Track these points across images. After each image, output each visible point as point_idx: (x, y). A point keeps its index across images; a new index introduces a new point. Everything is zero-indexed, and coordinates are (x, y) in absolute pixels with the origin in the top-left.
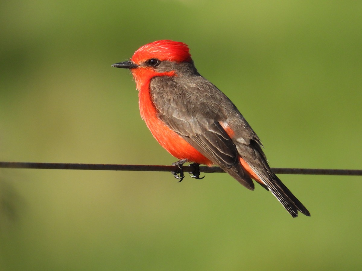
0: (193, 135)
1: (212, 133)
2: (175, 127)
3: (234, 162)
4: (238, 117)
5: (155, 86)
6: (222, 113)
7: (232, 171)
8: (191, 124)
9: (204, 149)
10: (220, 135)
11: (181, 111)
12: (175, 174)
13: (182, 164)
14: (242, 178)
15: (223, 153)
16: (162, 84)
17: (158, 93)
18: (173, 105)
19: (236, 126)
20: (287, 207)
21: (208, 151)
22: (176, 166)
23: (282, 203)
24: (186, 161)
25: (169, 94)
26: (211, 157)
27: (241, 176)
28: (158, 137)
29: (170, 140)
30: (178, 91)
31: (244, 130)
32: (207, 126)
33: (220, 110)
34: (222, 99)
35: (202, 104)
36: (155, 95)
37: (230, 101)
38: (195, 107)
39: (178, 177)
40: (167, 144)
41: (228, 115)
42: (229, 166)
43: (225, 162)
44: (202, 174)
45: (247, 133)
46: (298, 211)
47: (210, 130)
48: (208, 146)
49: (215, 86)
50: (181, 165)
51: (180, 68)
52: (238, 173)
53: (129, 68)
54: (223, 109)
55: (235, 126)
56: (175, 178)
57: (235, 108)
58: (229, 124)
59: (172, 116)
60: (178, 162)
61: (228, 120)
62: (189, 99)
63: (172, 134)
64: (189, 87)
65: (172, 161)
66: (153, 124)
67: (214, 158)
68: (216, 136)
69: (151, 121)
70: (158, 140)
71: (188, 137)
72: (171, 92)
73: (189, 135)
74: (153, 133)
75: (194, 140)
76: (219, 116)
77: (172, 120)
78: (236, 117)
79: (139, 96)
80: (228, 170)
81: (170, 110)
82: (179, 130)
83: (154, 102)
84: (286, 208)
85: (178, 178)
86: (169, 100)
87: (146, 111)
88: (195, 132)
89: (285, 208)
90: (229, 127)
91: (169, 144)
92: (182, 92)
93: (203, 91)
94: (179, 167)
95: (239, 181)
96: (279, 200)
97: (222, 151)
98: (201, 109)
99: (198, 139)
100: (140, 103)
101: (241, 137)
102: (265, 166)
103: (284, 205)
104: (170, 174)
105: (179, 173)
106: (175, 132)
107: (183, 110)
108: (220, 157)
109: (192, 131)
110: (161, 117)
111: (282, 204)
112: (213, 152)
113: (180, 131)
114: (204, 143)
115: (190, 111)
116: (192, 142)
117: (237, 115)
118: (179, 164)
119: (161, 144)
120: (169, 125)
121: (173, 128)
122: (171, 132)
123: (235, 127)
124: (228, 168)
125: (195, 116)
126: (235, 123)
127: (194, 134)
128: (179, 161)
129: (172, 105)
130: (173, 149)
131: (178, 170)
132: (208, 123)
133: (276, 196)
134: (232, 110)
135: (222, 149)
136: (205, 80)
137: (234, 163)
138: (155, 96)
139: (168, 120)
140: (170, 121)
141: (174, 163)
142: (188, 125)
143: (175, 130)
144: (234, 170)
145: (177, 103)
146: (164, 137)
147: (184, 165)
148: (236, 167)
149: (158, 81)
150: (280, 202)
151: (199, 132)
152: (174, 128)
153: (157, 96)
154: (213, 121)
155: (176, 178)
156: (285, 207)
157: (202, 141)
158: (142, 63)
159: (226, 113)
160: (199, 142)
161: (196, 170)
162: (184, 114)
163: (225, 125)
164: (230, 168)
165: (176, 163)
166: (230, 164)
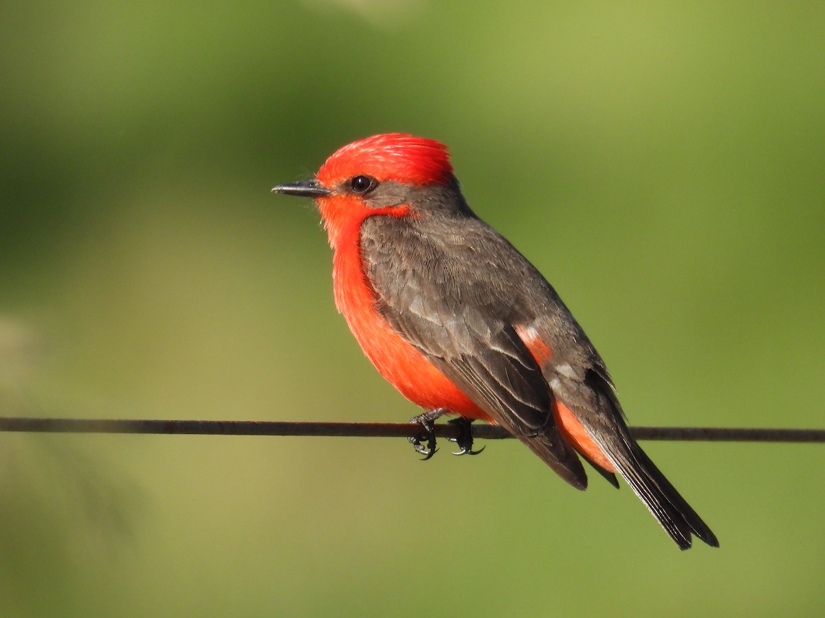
0: (455, 357)
1: (498, 353)
2: (414, 336)
3: (544, 422)
4: (559, 316)
5: (372, 237)
6: (523, 306)
7: (537, 444)
8: (452, 331)
9: (478, 390)
10: (516, 358)
11: (430, 299)
12: (417, 443)
13: (433, 421)
14: (560, 461)
15: (520, 400)
16: (389, 233)
17: (380, 254)
18: (413, 285)
19: (556, 336)
20: (668, 525)
21: (486, 394)
22: (420, 425)
23: (658, 516)
24: (440, 414)
25: (403, 259)
26: (492, 408)
27: (558, 456)
28: (376, 356)
29: (402, 364)
30: (426, 254)
31: (574, 347)
32: (487, 336)
33: (519, 300)
34: (523, 273)
35: (478, 285)
36: (373, 257)
37: (543, 278)
38: (461, 292)
39: (423, 449)
40: (395, 372)
41: (536, 310)
42: (531, 431)
43: (524, 422)
44: (478, 443)
45: (580, 353)
46: (693, 536)
47: (493, 348)
48: (486, 383)
49: (509, 243)
50: (430, 423)
51: (423, 198)
52: (551, 449)
53: (312, 196)
54: (527, 297)
55: (553, 336)
56: (417, 451)
57: (552, 294)
58: (540, 331)
59: (407, 309)
60: (424, 414)
61: (537, 322)
62: (449, 274)
63: (407, 351)
64: (449, 246)
65: (410, 414)
66: (365, 324)
67: (499, 413)
68: (505, 361)
69: (362, 319)
70: (375, 362)
71: (443, 359)
72: (409, 254)
73: (445, 354)
74: (363, 345)
75: (455, 368)
76: (516, 313)
77: (409, 319)
78: (556, 315)
79: (334, 261)
80: (529, 440)
81: (405, 296)
82: (422, 341)
83: (370, 275)
84: (665, 527)
85: (422, 451)
86: (404, 273)
87: (350, 296)
88: (458, 349)
89: (663, 527)
90: (540, 338)
91: (400, 372)
92: (433, 256)
93: (481, 255)
94: (427, 427)
95: (555, 468)
96: (649, 508)
97: (518, 396)
98: (476, 297)
100: (336, 277)
101: (566, 363)
102: (620, 429)
103: (661, 521)
104: (405, 443)
105: (425, 440)
106: (414, 346)
107: (435, 298)
108: (513, 409)
109: (451, 347)
110: (384, 310)
111: (657, 519)
112: (498, 399)
113: (424, 345)
114: (478, 375)
115: (449, 300)
116: (450, 370)
117: (559, 311)
118: (425, 419)
119: (381, 372)
120: (400, 329)
121: (408, 336)
122: (405, 345)
123: (553, 339)
124: (530, 435)
125: (461, 313)
126: (552, 329)
127: (457, 354)
128: (425, 412)
129: (409, 284)
130: (409, 385)
131: (424, 434)
132: (489, 331)
133: (645, 499)
134: (546, 299)
135: (519, 392)
136: (485, 229)
137: (544, 425)
138: (372, 261)
139: (397, 319)
140: (404, 322)
141: (415, 418)
142: (444, 334)
143: (414, 343)
144: (542, 440)
145: (420, 282)
146: (390, 358)
147: (437, 422)
148: (547, 434)
149: (380, 227)
150: (653, 513)
151: (469, 352)
152: (411, 336)
153: (377, 260)
154: (500, 326)
155: (419, 452)
156: (663, 524)
157: (473, 370)
158: (339, 184)
159: (533, 308)
160: (466, 372)
161: (464, 433)
162: (434, 308)
163: (528, 335)
164: (535, 436)
165: (419, 417)
166: (533, 427)
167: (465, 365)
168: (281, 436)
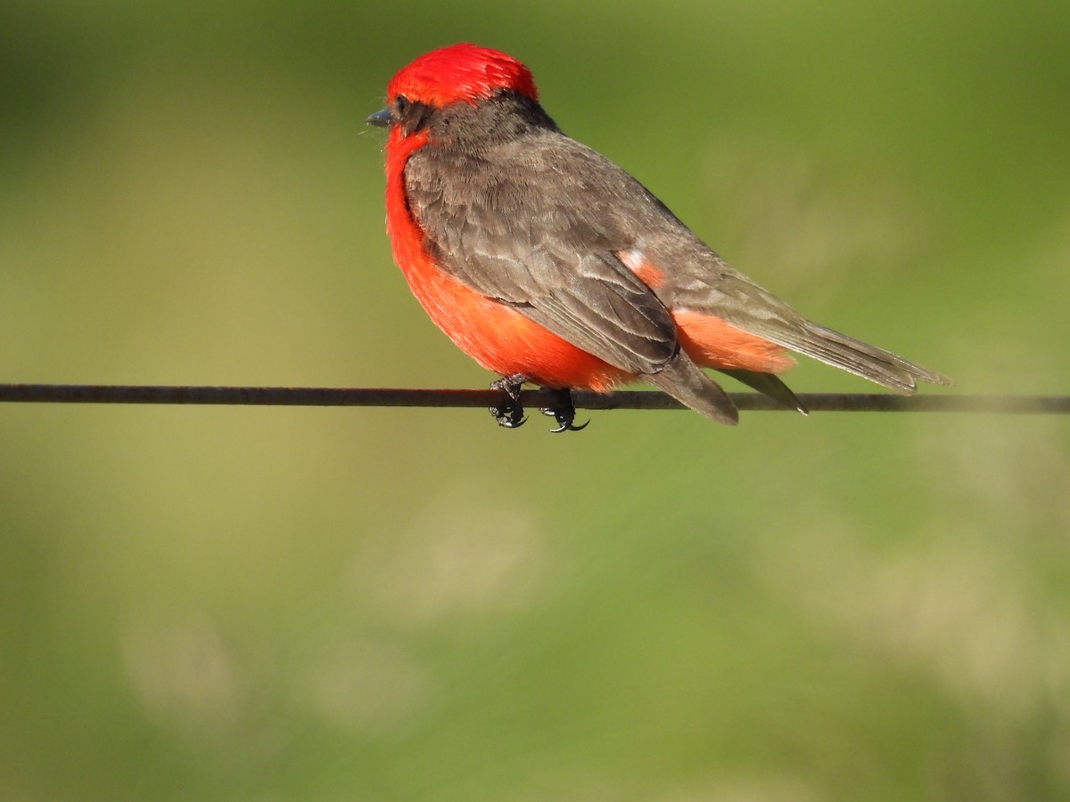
0: (541, 297)
1: (593, 280)
2: (488, 284)
3: (670, 353)
7: (664, 381)
9: (578, 331)
10: (619, 283)
12: (501, 416)
13: (518, 386)
15: (631, 332)
16: (435, 168)
17: (429, 194)
18: (473, 221)
19: (669, 256)
21: (589, 332)
22: (502, 393)
30: (485, 181)
32: (578, 263)
36: (421, 201)
39: (507, 422)
42: (654, 368)
43: (642, 357)
44: (581, 415)
47: (586, 275)
50: (515, 388)
55: (665, 257)
56: (500, 425)
57: (661, 205)
58: (647, 251)
59: (474, 253)
60: (508, 378)
68: (605, 288)
71: (528, 304)
73: (530, 297)
75: (545, 311)
77: (477, 265)
80: (655, 379)
81: (467, 237)
82: (499, 289)
83: (421, 224)
86: (461, 209)
88: (544, 285)
90: (648, 262)
94: (511, 395)
97: (629, 328)
99: (557, 304)
104: (485, 414)
106: (488, 297)
108: (623, 343)
112: (605, 336)
113: (503, 293)
114: (574, 312)
118: (508, 384)
120: (469, 280)
121: (483, 287)
123: (665, 260)
124: (654, 372)
125: (540, 240)
126: (663, 248)
127: (543, 291)
129: (470, 221)
131: (509, 405)
135: (629, 322)
137: (670, 356)
138: (420, 205)
139: (465, 268)
140: (472, 270)
141: (495, 383)
143: (488, 292)
144: (669, 376)
145: (482, 215)
151: (557, 285)
152: (485, 284)
153: (426, 203)
155: (503, 425)
157: (566, 306)
160: (558, 310)
161: (563, 403)
163: (634, 260)
164: (658, 372)
165: (499, 381)
166: (656, 362)
167: (555, 303)
168: (323, 407)
